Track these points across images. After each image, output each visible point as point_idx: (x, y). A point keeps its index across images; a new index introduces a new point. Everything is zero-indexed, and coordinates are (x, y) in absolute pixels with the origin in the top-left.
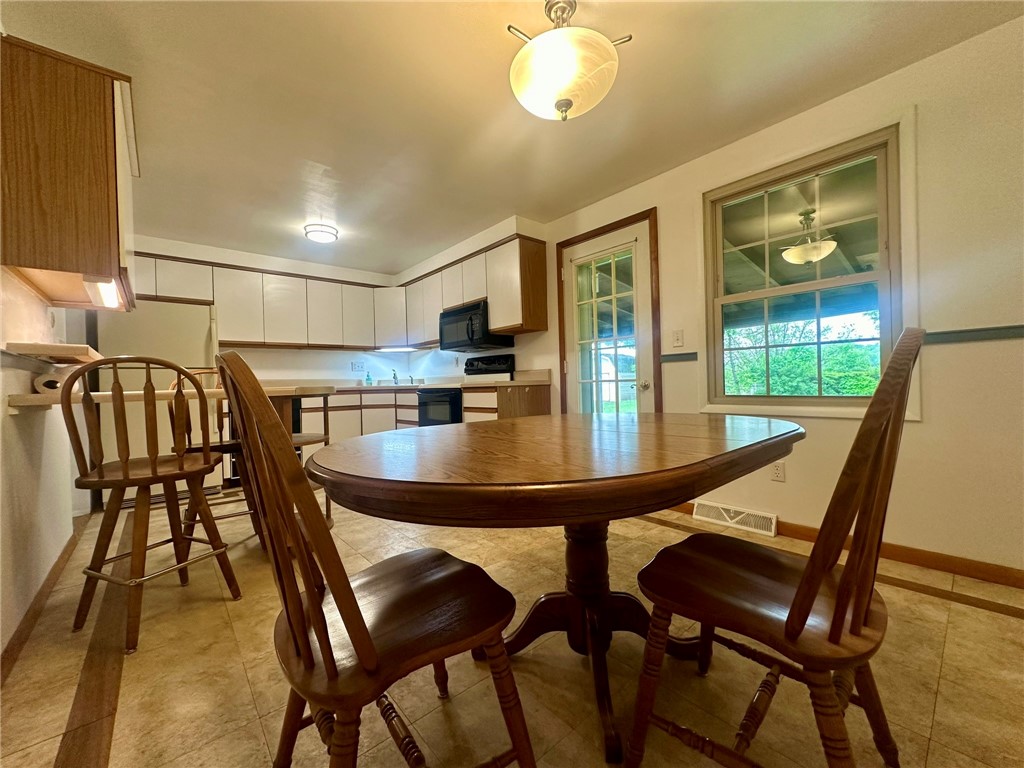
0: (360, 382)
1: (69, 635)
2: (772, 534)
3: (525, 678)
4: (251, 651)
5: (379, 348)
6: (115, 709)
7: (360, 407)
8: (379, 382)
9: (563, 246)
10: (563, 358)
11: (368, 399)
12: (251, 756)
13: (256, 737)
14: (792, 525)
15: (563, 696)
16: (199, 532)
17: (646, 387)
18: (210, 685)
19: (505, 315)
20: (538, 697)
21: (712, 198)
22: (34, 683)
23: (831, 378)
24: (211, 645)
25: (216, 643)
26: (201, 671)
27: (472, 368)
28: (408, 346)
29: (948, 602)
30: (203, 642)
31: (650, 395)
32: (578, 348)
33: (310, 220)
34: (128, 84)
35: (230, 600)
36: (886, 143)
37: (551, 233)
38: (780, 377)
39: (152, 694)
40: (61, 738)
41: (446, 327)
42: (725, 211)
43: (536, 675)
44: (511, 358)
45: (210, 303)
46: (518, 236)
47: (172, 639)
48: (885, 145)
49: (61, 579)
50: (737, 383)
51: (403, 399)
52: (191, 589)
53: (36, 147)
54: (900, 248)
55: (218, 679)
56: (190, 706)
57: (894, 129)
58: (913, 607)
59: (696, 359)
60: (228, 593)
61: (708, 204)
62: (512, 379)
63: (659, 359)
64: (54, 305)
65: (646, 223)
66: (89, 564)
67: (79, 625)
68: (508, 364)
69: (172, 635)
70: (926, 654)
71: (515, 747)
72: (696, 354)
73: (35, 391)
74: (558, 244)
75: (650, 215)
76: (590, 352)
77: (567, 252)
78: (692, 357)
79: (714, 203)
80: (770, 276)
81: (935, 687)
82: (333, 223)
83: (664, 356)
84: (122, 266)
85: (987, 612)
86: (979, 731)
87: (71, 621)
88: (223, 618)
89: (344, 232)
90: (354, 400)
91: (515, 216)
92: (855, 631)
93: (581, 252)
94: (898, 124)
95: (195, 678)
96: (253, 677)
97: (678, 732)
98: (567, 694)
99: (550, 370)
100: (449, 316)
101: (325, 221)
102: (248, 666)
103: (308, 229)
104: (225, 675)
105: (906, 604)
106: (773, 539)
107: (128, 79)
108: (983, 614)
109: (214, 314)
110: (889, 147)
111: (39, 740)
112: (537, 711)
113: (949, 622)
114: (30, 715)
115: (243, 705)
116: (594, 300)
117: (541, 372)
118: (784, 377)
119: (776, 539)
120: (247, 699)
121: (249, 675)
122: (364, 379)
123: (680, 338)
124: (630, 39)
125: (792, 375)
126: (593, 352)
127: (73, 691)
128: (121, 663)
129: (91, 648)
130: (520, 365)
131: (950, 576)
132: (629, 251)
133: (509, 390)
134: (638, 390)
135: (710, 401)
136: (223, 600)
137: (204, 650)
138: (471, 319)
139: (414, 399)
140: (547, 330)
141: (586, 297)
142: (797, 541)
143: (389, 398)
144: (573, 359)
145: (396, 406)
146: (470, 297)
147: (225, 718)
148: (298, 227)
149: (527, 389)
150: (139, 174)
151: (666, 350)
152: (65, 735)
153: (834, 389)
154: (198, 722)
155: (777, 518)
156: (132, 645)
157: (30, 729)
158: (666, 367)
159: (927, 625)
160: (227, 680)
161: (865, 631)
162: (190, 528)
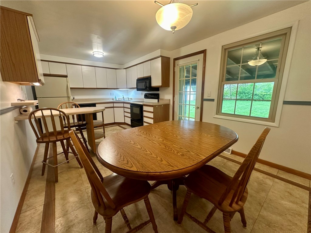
0: (113, 99)
1: (41, 177)
2: (230, 154)
3: (156, 195)
4: (87, 184)
5: (118, 89)
6: (55, 199)
7: (113, 107)
8: (119, 99)
9: (175, 59)
10: (174, 96)
11: (115, 105)
12: (88, 213)
13: (89, 208)
14: (236, 152)
15: (165, 201)
16: (70, 150)
17: (198, 108)
18: (77, 193)
19: (156, 82)
20: (159, 201)
21: (225, 48)
22: (35, 190)
23: (262, 95)
24: (76, 182)
25: (78, 181)
26: (75, 189)
27: (146, 96)
28: (127, 88)
29: (274, 179)
30: (74, 181)
31: (199, 110)
32: (178, 93)
33: (94, 50)
34: (32, 17)
35: (80, 168)
36: (286, 33)
37: (172, 55)
38: (245, 94)
39: (63, 195)
40: (43, 205)
41: (138, 84)
42: (229, 52)
43: (159, 195)
44: (158, 95)
45: (66, 77)
46: (161, 56)
47: (66, 179)
48: (286, 34)
49: (36, 159)
50: (231, 95)
51: (126, 105)
52: (70, 164)
53: (8, 43)
54: (283, 72)
55: (79, 192)
56: (73, 199)
57: (290, 29)
58: (264, 180)
59: (214, 101)
60: (79, 166)
61: (223, 49)
62: (158, 101)
63: (203, 100)
64: (21, 85)
65: (202, 55)
66: (43, 160)
67: (43, 174)
68: (157, 97)
69: (66, 178)
70: (263, 194)
71: (150, 219)
72: (214, 99)
73: (21, 113)
74: (174, 59)
75: (204, 52)
76: (182, 95)
77: (176, 61)
78: (213, 100)
79: (225, 49)
80: (241, 67)
81: (262, 205)
82: (102, 51)
83: (204, 99)
84: (39, 79)
85: (284, 182)
86: (270, 217)
87: (41, 173)
88: (79, 173)
89: (105, 54)
90: (111, 105)
91: (160, 49)
92: (237, 203)
93: (181, 62)
94: (291, 27)
95: (73, 191)
96: (88, 191)
97: (191, 217)
98: (166, 201)
99: (170, 100)
100: (139, 80)
101: (99, 50)
102: (86, 188)
103: (94, 53)
104: (81, 191)
105: (262, 178)
106: (230, 155)
107: (31, 15)
108: (283, 183)
109: (68, 80)
110: (287, 34)
111: (38, 206)
112: (158, 205)
113: (272, 185)
114: (35, 199)
115: (86, 199)
116: (184, 79)
117: (167, 100)
118: (246, 94)
119: (231, 155)
120: (86, 198)
121: (87, 191)
122: (114, 98)
123: (210, 94)
124: (197, 4)
125: (249, 93)
126: (183, 95)
127: (44, 193)
128: (55, 186)
129: (47, 181)
130: (161, 97)
131: (277, 170)
132: (197, 63)
133: (157, 106)
134: (196, 108)
135: (217, 114)
136: (79, 168)
137: (75, 183)
138: (146, 82)
139: (129, 106)
140: (169, 87)
141: (182, 77)
142: (236, 156)
143: (122, 105)
144: (177, 97)
145: (124, 107)
146: (146, 75)
147: (81, 202)
148: (91, 52)
149: (162, 106)
150: (39, 40)
151: (205, 98)
152: (44, 205)
153: (262, 98)
154: (75, 203)
155: (232, 149)
156: (57, 181)
157: (36, 203)
158: (205, 102)
159: (265, 185)
160: (81, 192)
161: (240, 203)
162: (68, 149)
